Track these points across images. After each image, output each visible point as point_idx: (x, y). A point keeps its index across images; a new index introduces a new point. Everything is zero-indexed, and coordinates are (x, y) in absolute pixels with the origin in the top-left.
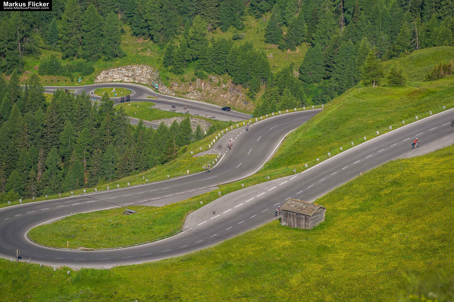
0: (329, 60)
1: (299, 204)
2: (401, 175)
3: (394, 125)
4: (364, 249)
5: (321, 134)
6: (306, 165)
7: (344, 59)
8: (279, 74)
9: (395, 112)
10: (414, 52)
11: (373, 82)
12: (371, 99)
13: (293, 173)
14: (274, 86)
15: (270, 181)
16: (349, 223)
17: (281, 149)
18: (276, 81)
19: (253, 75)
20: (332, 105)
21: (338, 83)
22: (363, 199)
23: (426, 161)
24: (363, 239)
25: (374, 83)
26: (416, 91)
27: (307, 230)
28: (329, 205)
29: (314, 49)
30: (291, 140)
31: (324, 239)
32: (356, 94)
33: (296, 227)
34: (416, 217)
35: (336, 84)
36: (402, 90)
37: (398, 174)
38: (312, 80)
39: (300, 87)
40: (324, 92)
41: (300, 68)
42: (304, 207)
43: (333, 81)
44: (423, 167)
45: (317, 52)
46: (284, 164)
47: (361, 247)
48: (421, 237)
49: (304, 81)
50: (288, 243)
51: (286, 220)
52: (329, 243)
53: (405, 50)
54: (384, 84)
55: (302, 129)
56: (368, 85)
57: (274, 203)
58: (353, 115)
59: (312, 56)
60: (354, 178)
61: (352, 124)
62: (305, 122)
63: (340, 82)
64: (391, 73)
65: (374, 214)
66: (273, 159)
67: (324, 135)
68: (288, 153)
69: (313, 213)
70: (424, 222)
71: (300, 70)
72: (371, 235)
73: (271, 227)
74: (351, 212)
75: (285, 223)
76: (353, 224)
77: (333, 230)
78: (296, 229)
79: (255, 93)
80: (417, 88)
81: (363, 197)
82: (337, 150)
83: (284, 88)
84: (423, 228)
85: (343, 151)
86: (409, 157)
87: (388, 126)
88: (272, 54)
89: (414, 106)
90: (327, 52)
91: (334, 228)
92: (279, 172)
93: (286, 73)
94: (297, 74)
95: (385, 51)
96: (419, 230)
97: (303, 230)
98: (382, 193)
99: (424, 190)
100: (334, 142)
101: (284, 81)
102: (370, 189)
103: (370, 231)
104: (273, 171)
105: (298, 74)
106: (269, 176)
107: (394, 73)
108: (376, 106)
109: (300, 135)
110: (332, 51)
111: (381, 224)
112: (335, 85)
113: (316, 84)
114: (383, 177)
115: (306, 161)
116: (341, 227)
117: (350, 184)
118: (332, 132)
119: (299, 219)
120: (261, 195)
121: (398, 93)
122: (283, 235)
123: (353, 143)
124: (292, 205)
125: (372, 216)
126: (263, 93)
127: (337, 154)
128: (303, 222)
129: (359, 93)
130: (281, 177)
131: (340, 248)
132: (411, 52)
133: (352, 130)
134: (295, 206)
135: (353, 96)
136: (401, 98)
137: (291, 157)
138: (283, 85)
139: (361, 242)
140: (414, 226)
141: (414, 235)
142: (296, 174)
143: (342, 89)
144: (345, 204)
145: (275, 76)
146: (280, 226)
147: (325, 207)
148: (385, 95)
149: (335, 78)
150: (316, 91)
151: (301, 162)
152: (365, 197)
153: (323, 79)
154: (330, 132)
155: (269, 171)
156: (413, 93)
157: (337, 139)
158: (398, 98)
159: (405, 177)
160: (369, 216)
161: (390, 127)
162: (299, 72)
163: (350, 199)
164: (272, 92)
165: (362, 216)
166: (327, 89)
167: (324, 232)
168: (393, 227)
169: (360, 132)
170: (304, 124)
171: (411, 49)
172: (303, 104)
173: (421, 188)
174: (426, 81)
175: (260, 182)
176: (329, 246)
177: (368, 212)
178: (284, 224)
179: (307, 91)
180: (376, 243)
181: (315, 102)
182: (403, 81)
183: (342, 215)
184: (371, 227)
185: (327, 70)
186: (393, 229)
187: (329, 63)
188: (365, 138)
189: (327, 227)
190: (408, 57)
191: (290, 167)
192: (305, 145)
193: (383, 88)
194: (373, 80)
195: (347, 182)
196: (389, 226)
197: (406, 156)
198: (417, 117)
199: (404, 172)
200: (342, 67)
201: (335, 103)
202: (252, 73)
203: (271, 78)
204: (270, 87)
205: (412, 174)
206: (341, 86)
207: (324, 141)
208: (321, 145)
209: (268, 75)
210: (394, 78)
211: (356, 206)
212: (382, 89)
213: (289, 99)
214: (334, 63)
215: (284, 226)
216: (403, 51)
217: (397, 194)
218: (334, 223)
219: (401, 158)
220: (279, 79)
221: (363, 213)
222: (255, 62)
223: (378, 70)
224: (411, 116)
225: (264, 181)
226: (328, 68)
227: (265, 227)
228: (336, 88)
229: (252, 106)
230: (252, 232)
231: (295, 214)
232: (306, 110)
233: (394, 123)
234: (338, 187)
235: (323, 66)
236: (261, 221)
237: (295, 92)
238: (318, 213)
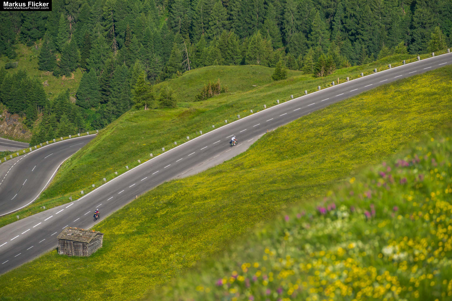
0: (105, 85)
1: (76, 232)
2: (175, 195)
3: (167, 146)
4: (142, 272)
5: (96, 159)
6: (82, 192)
7: (120, 83)
8: (56, 101)
9: (167, 133)
10: (186, 72)
11: (144, 105)
12: (144, 122)
13: (69, 201)
14: (52, 113)
15: (46, 211)
16: (127, 247)
17: (57, 178)
18: (53, 108)
19: (29, 103)
20: (106, 130)
21: (115, 106)
22: (139, 222)
23: (199, 180)
24: (141, 262)
25: (146, 106)
26: (186, 112)
27: (85, 257)
28: (107, 230)
29: (89, 74)
30: (67, 167)
31: (102, 265)
32: (128, 117)
33: (74, 255)
34: (192, 236)
35: (114, 108)
36: (173, 111)
37: (173, 194)
38: (89, 105)
39: (78, 112)
40: (102, 116)
41: (77, 94)
42: (81, 234)
43: (110, 105)
44: (196, 186)
45: (92, 77)
46: (60, 192)
47: (139, 270)
48: (197, 255)
49: (82, 107)
50: (66, 272)
51: (63, 249)
52: (107, 268)
53: (177, 71)
54: (155, 107)
55: (77, 156)
56: (140, 108)
57: (51, 232)
58: (127, 139)
59: (88, 81)
60: (130, 202)
61: (126, 148)
62: (80, 149)
63: (117, 105)
64: (162, 95)
65: (151, 236)
66: (48, 188)
67: (99, 160)
68: (64, 181)
69: (90, 240)
70: (199, 240)
71: (76, 96)
72: (149, 258)
73: (48, 257)
74: (128, 236)
75: (63, 252)
76: (131, 248)
77: (111, 255)
78: (74, 257)
79: (32, 121)
80: (188, 109)
81: (139, 220)
82: (112, 175)
83: (62, 114)
84: (199, 246)
85: (118, 175)
86: (183, 177)
87: (161, 147)
88: (46, 81)
89: (185, 127)
90: (102, 77)
91: (112, 253)
92: (55, 201)
93: (62, 100)
94: (73, 100)
95: (159, 73)
96: (195, 249)
97: (81, 258)
98: (159, 214)
99: (199, 208)
100: (109, 167)
101: (60, 108)
102: (146, 211)
103: (148, 253)
104: (49, 200)
105: (75, 99)
106: (45, 205)
107: (164, 95)
108: (149, 129)
109: (75, 162)
110: (107, 75)
111: (158, 245)
112: (112, 109)
113: (93, 109)
114: (159, 199)
115: (83, 187)
116: (119, 252)
117: (126, 208)
118: (107, 157)
119: (76, 247)
120: (37, 226)
121: (170, 114)
122: (61, 264)
123: (127, 167)
124: (68, 233)
125: (149, 238)
126: (41, 121)
127: (113, 179)
128: (81, 250)
129: (131, 117)
130: (57, 206)
131: (119, 273)
132: (182, 73)
133: (126, 154)
134: (72, 234)
135: (126, 120)
136: (173, 119)
137: (67, 185)
138: (60, 112)
139: (140, 264)
140: (190, 245)
141: (190, 254)
142: (73, 202)
143: (119, 112)
144: (122, 228)
145: (51, 103)
146: (58, 256)
147: (103, 232)
148: (157, 117)
149: (112, 101)
150: (94, 116)
151: (78, 190)
152: (141, 220)
153: (100, 104)
154: (104, 157)
155: (45, 201)
156: (183, 114)
157: (112, 164)
158: (169, 120)
159: (180, 198)
160: (146, 238)
161: (163, 149)
162: (76, 97)
163: (127, 223)
164: (49, 120)
165: (139, 239)
166: (105, 113)
167: (103, 258)
168: (170, 247)
169: (134, 156)
170: (79, 151)
171: (183, 70)
172: (82, 130)
173: (195, 207)
174: (196, 101)
175: (35, 213)
176: (108, 272)
177: (145, 235)
178: (61, 253)
179: (85, 117)
180: (154, 265)
181: (94, 127)
182: (174, 102)
183: (120, 239)
184: (149, 249)
185: (103, 94)
186: (170, 249)
187: (105, 87)
188: (139, 161)
189: (105, 253)
190: (180, 77)
191: (66, 195)
192: (80, 172)
193: (155, 110)
194: (144, 103)
195: (123, 206)
196: (166, 247)
197: (180, 177)
198: (188, 138)
199: (178, 192)
200: (118, 90)
201: (109, 127)
202: (28, 101)
203: (48, 105)
204: (48, 115)
205: (186, 193)
206: (119, 109)
207: (100, 166)
208: (96, 171)
209: (44, 103)
210: (165, 100)
211: (133, 229)
212: (153, 112)
213: (66, 126)
214: (110, 87)
215: (62, 255)
216: (175, 72)
217: (173, 215)
218: (112, 248)
219: (175, 179)
220: (56, 106)
221: (140, 235)
222: (30, 91)
223: (149, 93)
224: (182, 137)
225: (40, 212)
226: (104, 92)
227: (42, 258)
228: (113, 112)
229: (29, 135)
230: (30, 264)
231: (72, 242)
232: (81, 136)
233: (166, 145)
234: (115, 212)
235: (100, 91)
236: (39, 252)
237: (73, 118)
238: (96, 240)
